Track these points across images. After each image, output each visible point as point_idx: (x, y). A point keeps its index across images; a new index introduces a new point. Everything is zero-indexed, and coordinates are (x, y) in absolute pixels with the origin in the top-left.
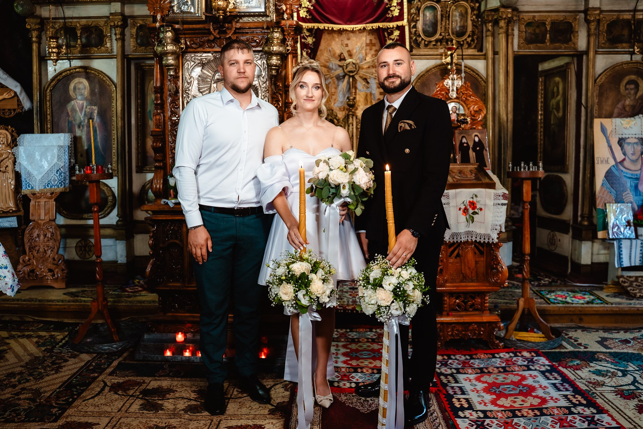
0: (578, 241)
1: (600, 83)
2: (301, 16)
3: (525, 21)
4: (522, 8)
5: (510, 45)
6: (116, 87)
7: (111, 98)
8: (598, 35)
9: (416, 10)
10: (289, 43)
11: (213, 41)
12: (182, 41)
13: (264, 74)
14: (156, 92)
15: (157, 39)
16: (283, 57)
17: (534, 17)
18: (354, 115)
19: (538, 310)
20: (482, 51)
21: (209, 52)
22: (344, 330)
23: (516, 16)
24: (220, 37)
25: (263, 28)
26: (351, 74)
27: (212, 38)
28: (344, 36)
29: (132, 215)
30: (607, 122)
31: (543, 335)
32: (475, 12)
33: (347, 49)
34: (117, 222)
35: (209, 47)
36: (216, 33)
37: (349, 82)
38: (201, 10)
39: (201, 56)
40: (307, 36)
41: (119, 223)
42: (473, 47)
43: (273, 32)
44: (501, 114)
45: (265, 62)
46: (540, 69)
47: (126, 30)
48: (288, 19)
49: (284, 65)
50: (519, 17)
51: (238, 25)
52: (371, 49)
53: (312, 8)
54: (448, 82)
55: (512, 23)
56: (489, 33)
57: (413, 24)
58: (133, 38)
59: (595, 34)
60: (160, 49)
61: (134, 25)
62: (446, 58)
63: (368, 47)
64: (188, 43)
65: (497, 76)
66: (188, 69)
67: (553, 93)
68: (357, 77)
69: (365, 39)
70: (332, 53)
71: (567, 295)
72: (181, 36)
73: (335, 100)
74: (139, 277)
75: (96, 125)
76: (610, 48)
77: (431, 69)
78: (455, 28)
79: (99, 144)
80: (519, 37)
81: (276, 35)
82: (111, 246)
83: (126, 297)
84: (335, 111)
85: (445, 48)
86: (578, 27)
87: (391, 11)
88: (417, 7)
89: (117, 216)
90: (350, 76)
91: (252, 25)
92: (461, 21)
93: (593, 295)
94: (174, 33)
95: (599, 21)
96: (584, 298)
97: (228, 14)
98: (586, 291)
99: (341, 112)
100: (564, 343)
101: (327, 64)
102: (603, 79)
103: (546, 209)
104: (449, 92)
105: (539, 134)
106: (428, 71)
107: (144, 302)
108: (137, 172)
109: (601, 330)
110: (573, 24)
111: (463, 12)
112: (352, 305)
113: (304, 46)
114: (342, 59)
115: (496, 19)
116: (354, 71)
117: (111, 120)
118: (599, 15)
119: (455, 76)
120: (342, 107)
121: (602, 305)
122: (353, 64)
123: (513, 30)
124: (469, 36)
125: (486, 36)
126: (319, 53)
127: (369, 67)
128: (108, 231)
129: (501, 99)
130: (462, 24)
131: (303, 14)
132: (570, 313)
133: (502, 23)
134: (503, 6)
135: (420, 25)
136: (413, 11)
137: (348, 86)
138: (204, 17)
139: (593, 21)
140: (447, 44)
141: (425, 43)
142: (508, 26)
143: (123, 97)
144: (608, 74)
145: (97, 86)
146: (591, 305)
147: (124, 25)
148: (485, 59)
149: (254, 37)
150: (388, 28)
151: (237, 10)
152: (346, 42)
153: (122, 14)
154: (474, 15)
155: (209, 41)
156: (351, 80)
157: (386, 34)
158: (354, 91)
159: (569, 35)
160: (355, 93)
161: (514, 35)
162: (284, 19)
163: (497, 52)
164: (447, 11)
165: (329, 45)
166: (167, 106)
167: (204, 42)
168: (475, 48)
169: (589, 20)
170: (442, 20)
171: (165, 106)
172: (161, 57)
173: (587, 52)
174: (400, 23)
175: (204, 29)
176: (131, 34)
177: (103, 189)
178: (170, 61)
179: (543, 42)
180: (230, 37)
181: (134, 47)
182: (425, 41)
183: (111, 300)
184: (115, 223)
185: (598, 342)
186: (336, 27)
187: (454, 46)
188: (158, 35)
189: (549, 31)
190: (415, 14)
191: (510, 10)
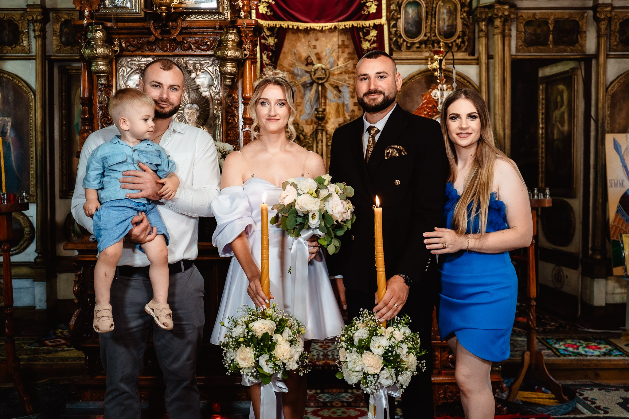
0: (589, 278)
1: (612, 92)
2: (261, 12)
3: (524, 20)
4: (520, 4)
5: (506, 48)
6: (35, 95)
7: (28, 108)
8: (609, 36)
9: (396, 6)
10: (246, 47)
11: (154, 43)
12: (116, 43)
13: (216, 83)
14: (83, 104)
15: (85, 40)
16: (240, 63)
17: (535, 14)
18: (324, 129)
19: (546, 364)
20: (474, 55)
21: (149, 56)
22: (314, 391)
23: (514, 14)
24: (163, 38)
25: (215, 28)
26: (320, 82)
27: (152, 39)
28: (312, 36)
29: (54, 250)
30: (621, 138)
31: (553, 396)
32: (466, 9)
33: (315, 51)
34: (35, 259)
35: (149, 50)
36: (157, 34)
37: (317, 91)
38: (140, 4)
39: (139, 61)
40: (268, 36)
41: (38, 260)
42: (463, 49)
43: (227, 33)
44: (498, 129)
45: (218, 69)
46: (540, 75)
47: (48, 25)
48: (245, 17)
49: (240, 72)
50: (517, 14)
51: (185, 24)
52: (343, 52)
53: (273, 3)
54: (436, 94)
55: (509, 22)
56: (482, 34)
57: (393, 23)
58: (56, 36)
59: (606, 35)
60: (88, 52)
61: (57, 20)
62: (432, 63)
63: (340, 50)
64: (124, 45)
65: (491, 84)
66: (123, 76)
67: (556, 103)
68: (327, 85)
69: (335, 40)
70: (297, 56)
71: (578, 344)
72: (114, 36)
73: (301, 111)
74: (62, 325)
75: (10, 140)
76: (623, 51)
77: (414, 76)
78: (443, 28)
79: (14, 164)
80: (517, 38)
81: (231, 37)
82: (27, 288)
83: (45, 353)
84: (301, 125)
85: (431, 51)
86: (586, 26)
87: (367, 7)
88: (398, 3)
89: (36, 251)
90: (319, 84)
91: (201, 25)
92: (449, 19)
93: (610, 345)
94: (105, 32)
95: (610, 20)
96: (600, 348)
97: (173, 10)
98: (601, 339)
99: (308, 126)
100: (580, 407)
101: (292, 69)
102: (616, 86)
103: (549, 240)
104: (438, 105)
105: (540, 151)
106: (411, 78)
107: (66, 359)
108: (61, 198)
109: (621, 388)
110: (580, 23)
111: (452, 8)
112: (324, 359)
113: (264, 48)
114: (309, 63)
115: (490, 17)
116: (324, 78)
117: (28, 134)
118: (610, 12)
119: (444, 86)
120: (310, 120)
121: (622, 358)
122: (323, 69)
123: (510, 30)
124: (459, 37)
125: (479, 37)
126: (282, 56)
127: (341, 73)
128: (24, 270)
129: (497, 112)
130: (450, 23)
131: (263, 9)
132: (585, 367)
133: (498, 22)
134: (498, 2)
135: (401, 24)
136: (393, 7)
137: (317, 95)
138: (142, 14)
139: (604, 19)
140: (433, 46)
141: (407, 45)
142: (504, 25)
143: (43, 107)
144: (622, 81)
145: (11, 93)
146: (608, 358)
147: (45, 20)
148: (478, 64)
149: (204, 38)
150: (363, 27)
151: (184, 6)
152: (314, 43)
153: (42, 6)
154: (465, 12)
155: (149, 43)
156: (320, 88)
157: (361, 34)
158: (323, 101)
159: (575, 36)
160: (325, 103)
161: (511, 36)
162: (240, 18)
163: (492, 56)
164: (433, 8)
165: (294, 46)
166: (97, 122)
167: (142, 44)
168: (466, 51)
169: (598, 18)
170: (427, 18)
171: (95, 121)
172: (90, 61)
173: (596, 56)
174: (377, 22)
175: (143, 28)
176: (54, 31)
177: (18, 218)
178: (101, 67)
179: (545, 44)
180: (175, 39)
181: (58, 46)
182: (407, 42)
183: (26, 357)
184: (33, 260)
185: (619, 404)
186: (302, 26)
187: (442, 49)
188: (86, 34)
189: (552, 31)
190: (396, 11)
191: (507, 7)
